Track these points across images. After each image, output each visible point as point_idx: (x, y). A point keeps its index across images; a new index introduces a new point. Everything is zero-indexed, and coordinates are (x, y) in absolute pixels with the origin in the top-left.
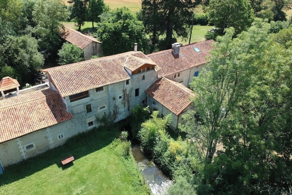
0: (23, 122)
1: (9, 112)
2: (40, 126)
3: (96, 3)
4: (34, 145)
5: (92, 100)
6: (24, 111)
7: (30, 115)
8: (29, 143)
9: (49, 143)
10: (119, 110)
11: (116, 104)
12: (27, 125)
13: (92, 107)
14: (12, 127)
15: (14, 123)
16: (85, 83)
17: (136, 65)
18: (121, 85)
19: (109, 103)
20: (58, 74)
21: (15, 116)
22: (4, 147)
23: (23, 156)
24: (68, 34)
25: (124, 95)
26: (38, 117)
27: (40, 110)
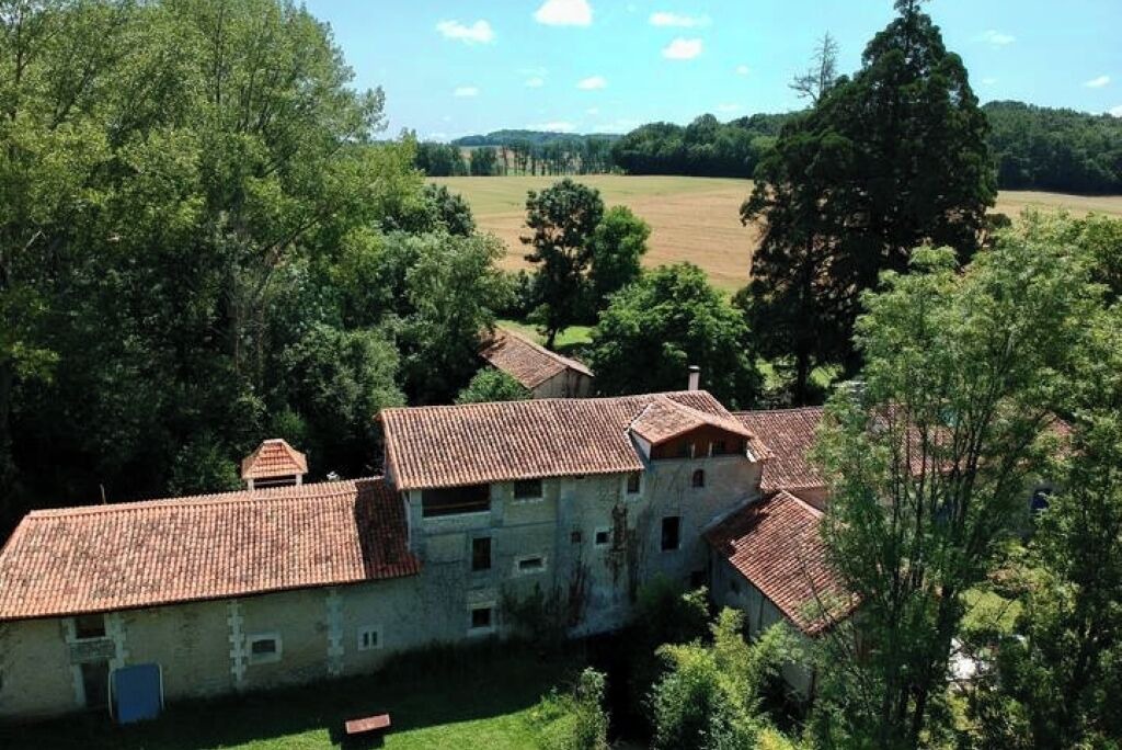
0: (263, 555)
1: (235, 518)
2: (308, 576)
3: (612, 265)
4: (279, 644)
5: (498, 524)
6: (280, 522)
7: (291, 538)
8: (264, 631)
9: (326, 654)
10: (594, 586)
11: (583, 559)
12: (274, 565)
13: (493, 549)
14: (225, 562)
15: (239, 552)
16: (483, 459)
17: (673, 426)
18: (608, 491)
19: (556, 549)
20: (408, 421)
21: (249, 534)
22: (185, 626)
23: (235, 675)
24: (501, 346)
25: (618, 531)
26: (313, 550)
27: (327, 529)
